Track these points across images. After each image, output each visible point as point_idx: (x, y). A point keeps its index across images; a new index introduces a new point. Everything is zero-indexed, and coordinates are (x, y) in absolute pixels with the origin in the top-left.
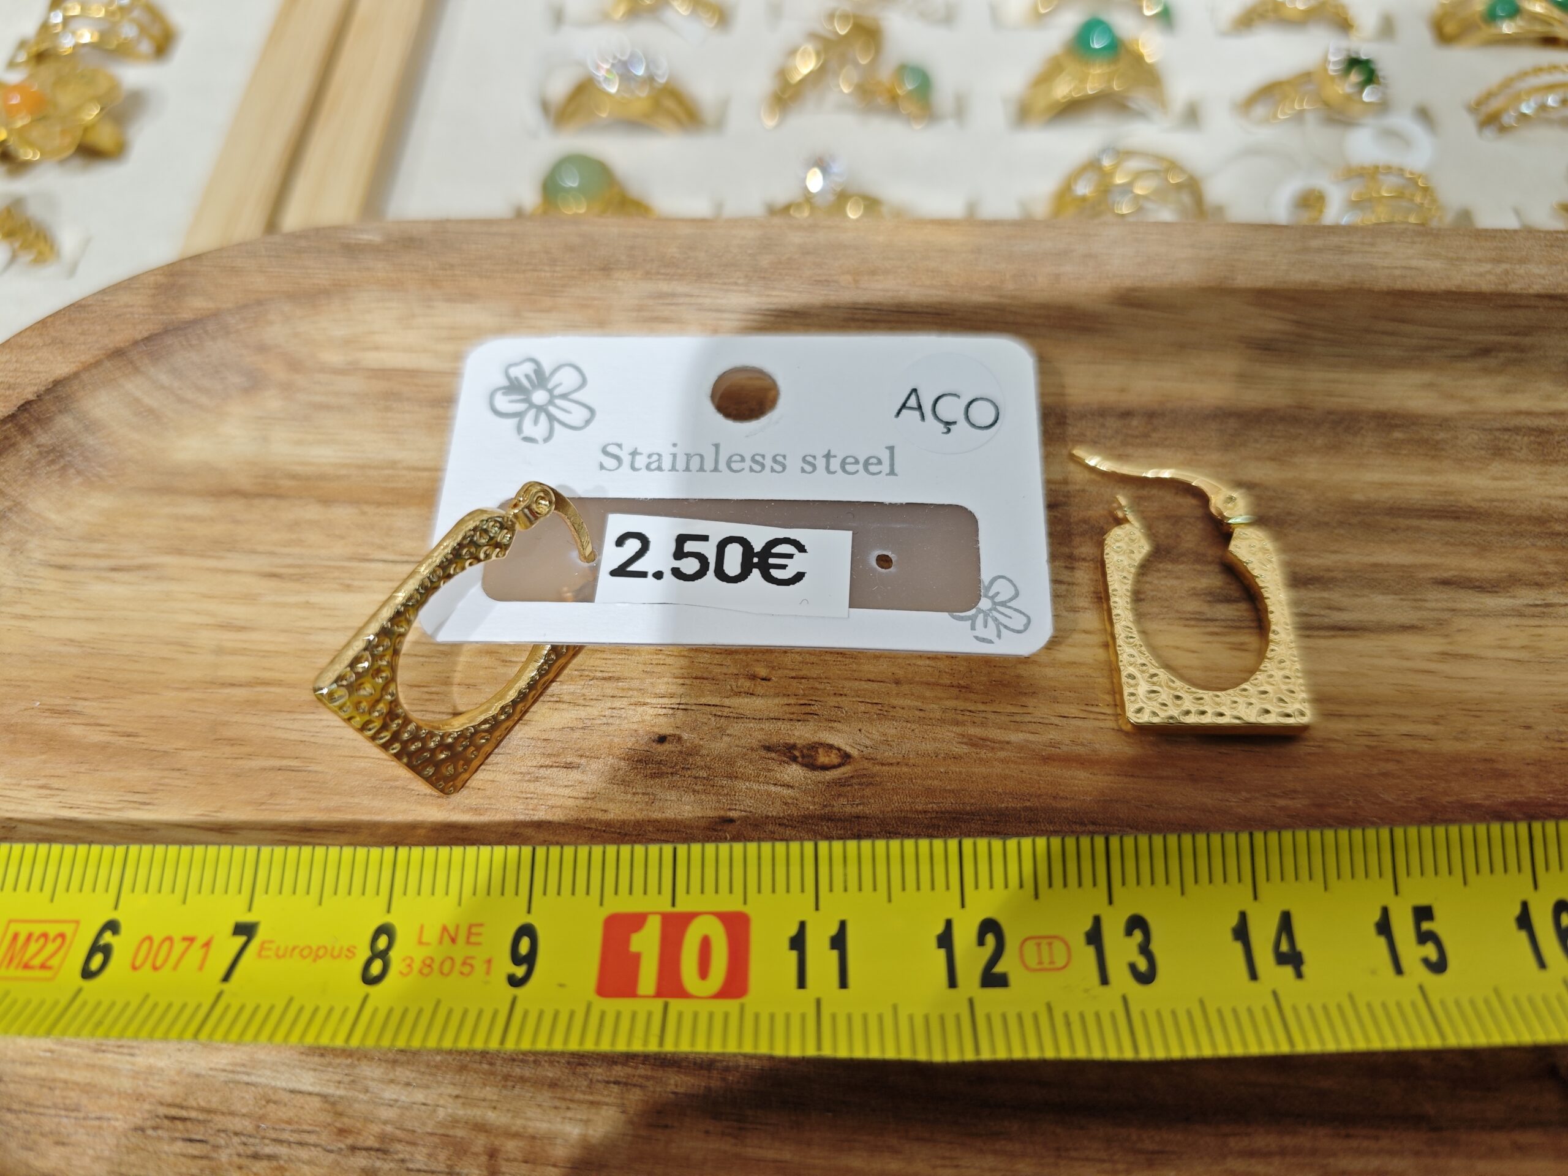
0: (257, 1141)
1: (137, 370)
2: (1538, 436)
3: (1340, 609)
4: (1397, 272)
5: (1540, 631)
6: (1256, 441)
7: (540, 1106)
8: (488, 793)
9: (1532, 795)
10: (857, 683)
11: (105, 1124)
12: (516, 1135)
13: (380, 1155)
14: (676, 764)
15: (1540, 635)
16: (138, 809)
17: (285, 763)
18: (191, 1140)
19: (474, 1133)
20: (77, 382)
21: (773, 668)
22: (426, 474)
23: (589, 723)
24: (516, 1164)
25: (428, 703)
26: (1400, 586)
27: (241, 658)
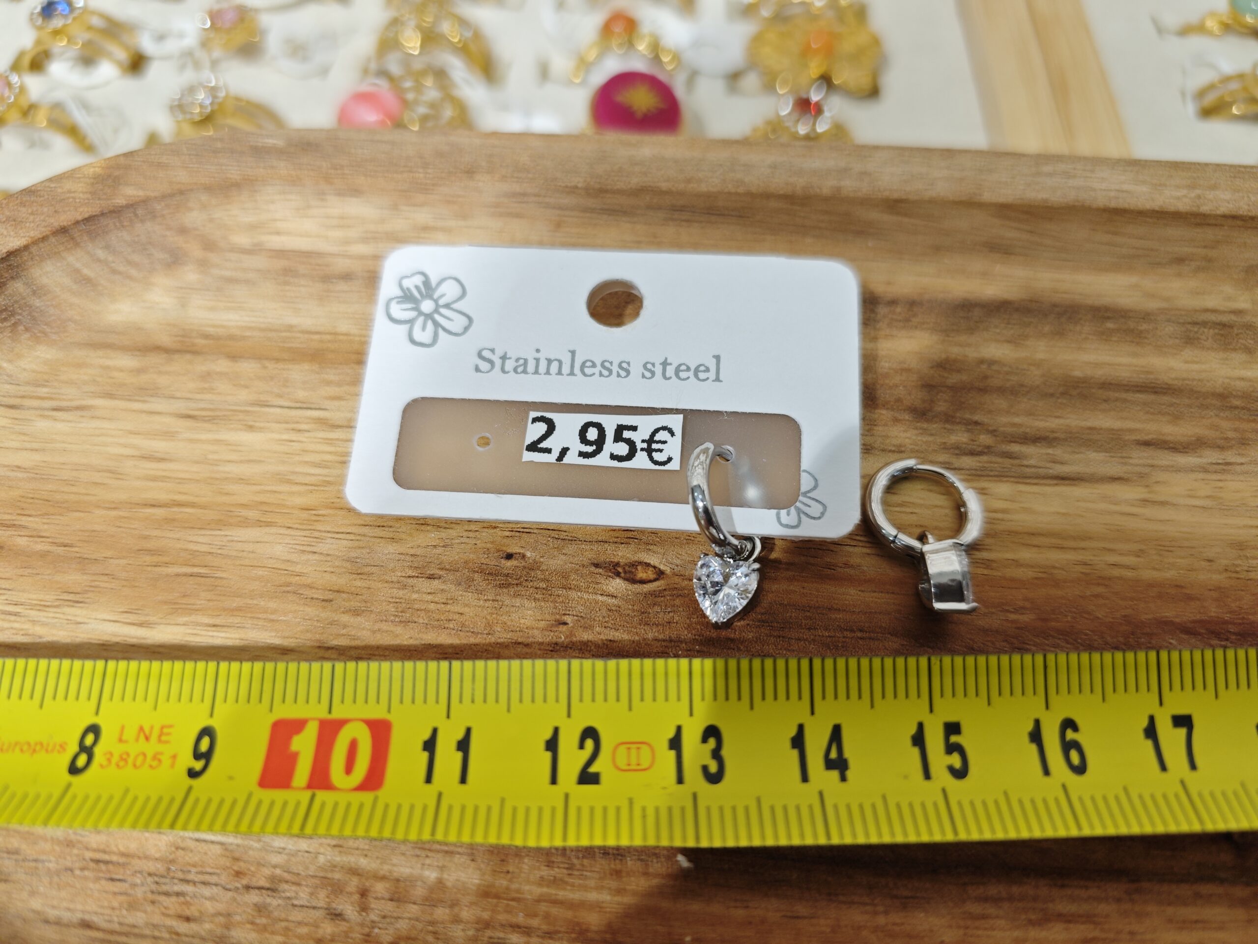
0: (167, 881)
1: (77, 245)
2: (1220, 330)
3: (1062, 463)
4: (1112, 194)
5: (1221, 484)
6: (996, 327)
7: (403, 854)
8: (364, 598)
9: (1213, 614)
11: (40, 865)
12: (383, 878)
13: (269, 893)
14: (521, 577)
15: (1221, 488)
16: (73, 606)
17: (196, 570)
18: (112, 880)
19: (349, 876)
20: (26, 253)
22: (316, 337)
23: (449, 542)
24: (383, 901)
25: (316, 523)
26: (1110, 446)
27: (161, 484)
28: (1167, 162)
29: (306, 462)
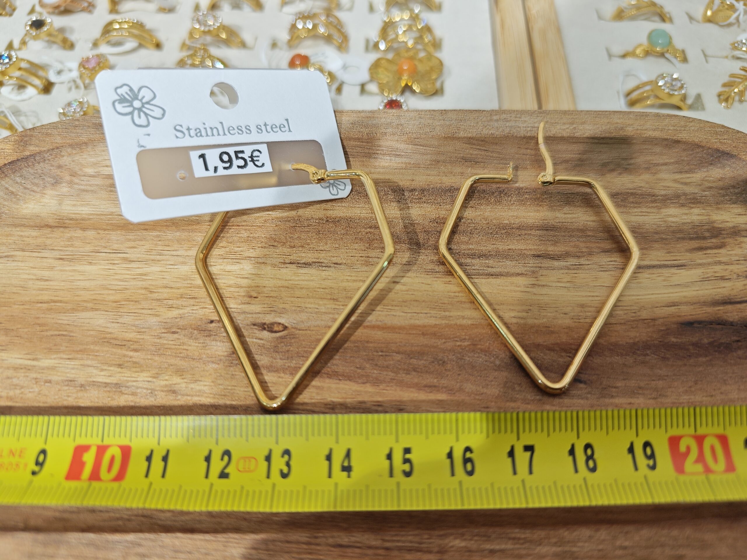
5: (576, 275)
8: (141, 343)
9: (564, 340)
10: (292, 299)
14: (216, 331)
17: (61, 333)
21: (259, 293)
23: (183, 316)
25: (119, 309)
27: (45, 292)
29: (116, 279)
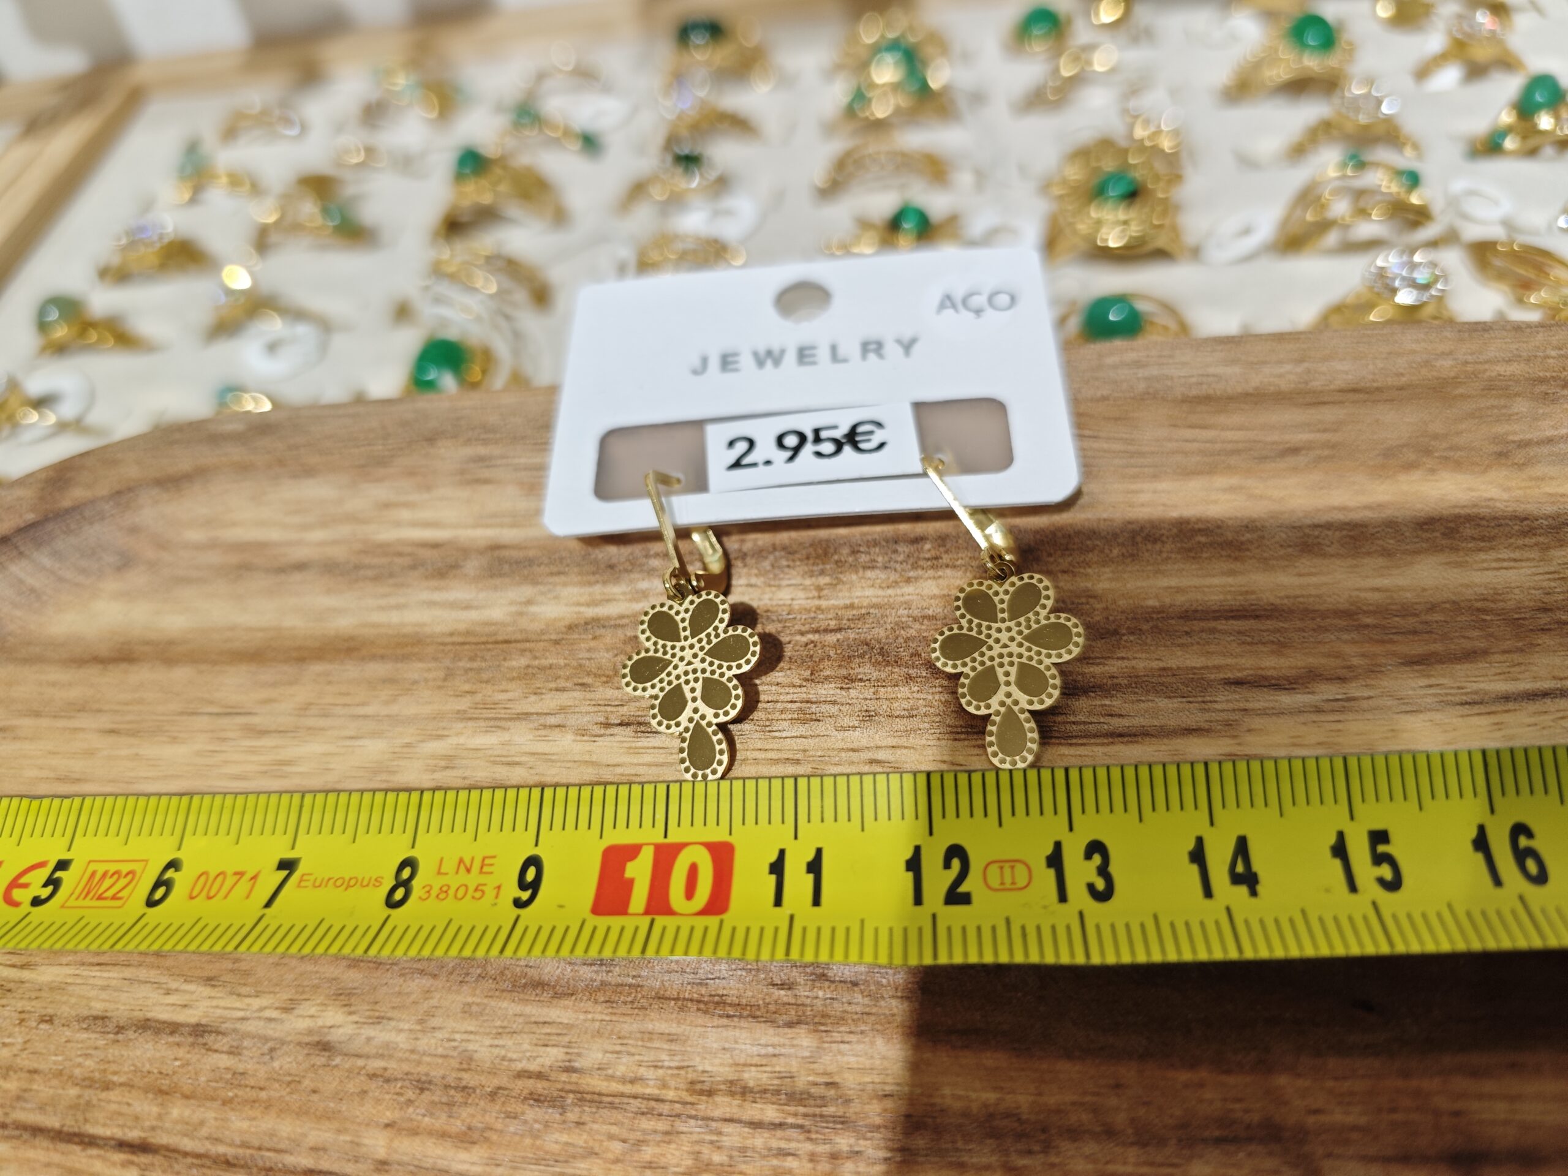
2: (1350, 531)
3: (1121, 716)
4: (1194, 380)
6: (1050, 555)
15: (1339, 731)
22: (260, 634)
26: (1189, 689)
28: (1270, 335)
